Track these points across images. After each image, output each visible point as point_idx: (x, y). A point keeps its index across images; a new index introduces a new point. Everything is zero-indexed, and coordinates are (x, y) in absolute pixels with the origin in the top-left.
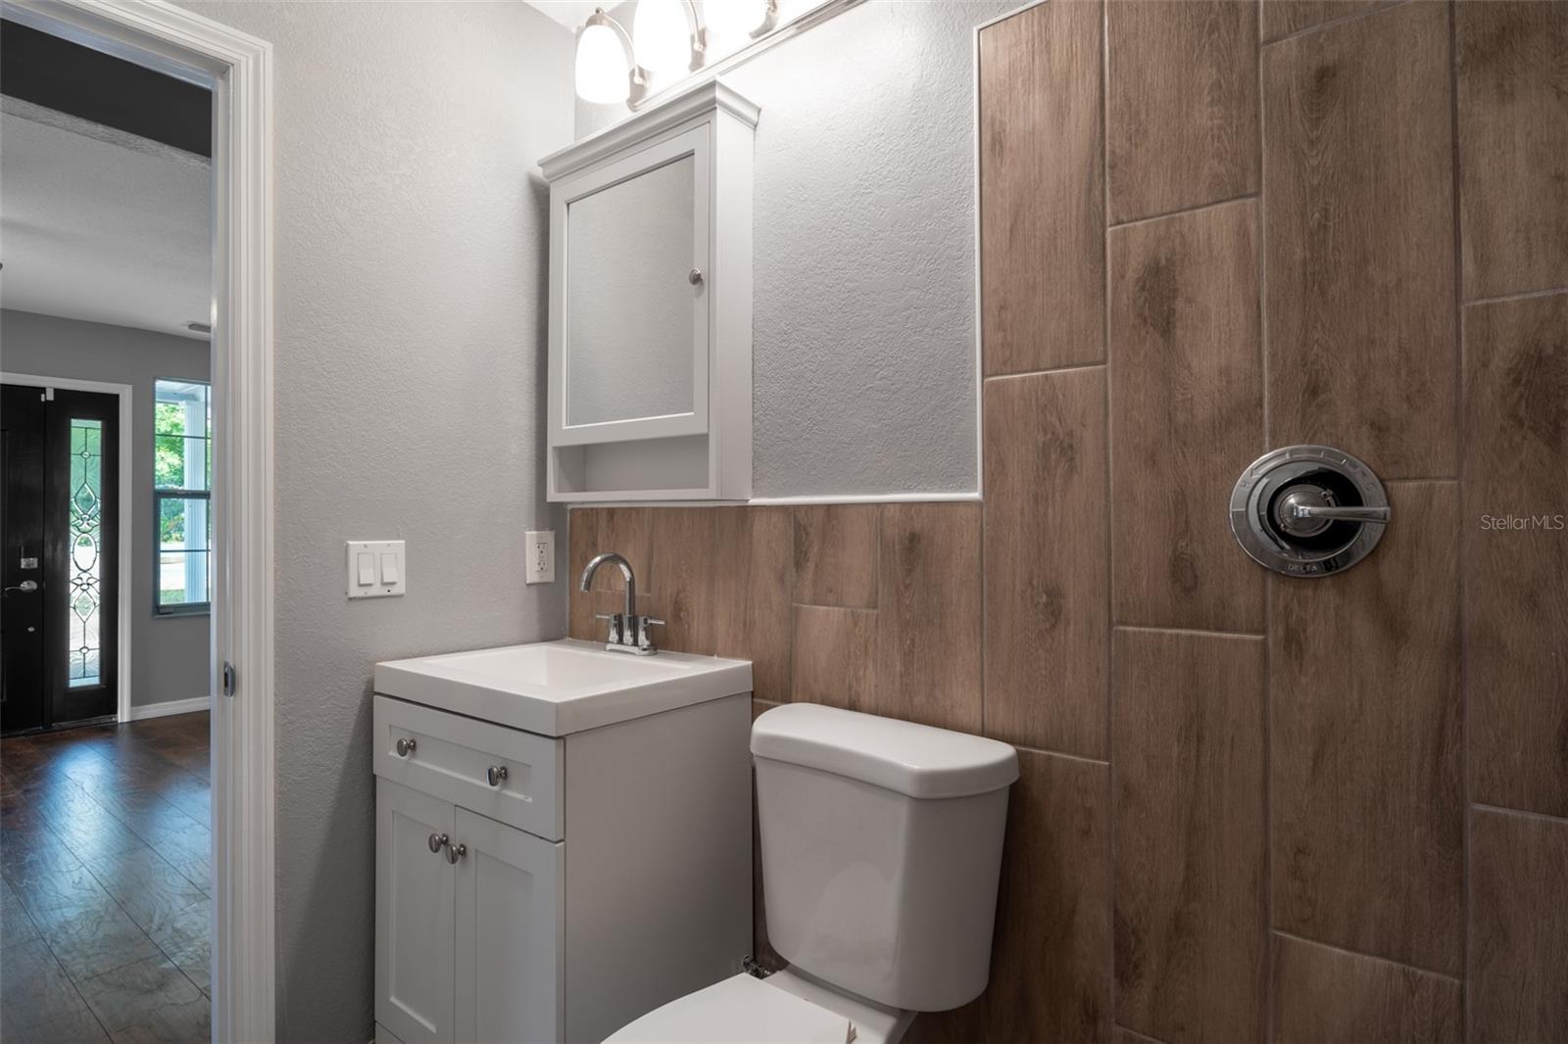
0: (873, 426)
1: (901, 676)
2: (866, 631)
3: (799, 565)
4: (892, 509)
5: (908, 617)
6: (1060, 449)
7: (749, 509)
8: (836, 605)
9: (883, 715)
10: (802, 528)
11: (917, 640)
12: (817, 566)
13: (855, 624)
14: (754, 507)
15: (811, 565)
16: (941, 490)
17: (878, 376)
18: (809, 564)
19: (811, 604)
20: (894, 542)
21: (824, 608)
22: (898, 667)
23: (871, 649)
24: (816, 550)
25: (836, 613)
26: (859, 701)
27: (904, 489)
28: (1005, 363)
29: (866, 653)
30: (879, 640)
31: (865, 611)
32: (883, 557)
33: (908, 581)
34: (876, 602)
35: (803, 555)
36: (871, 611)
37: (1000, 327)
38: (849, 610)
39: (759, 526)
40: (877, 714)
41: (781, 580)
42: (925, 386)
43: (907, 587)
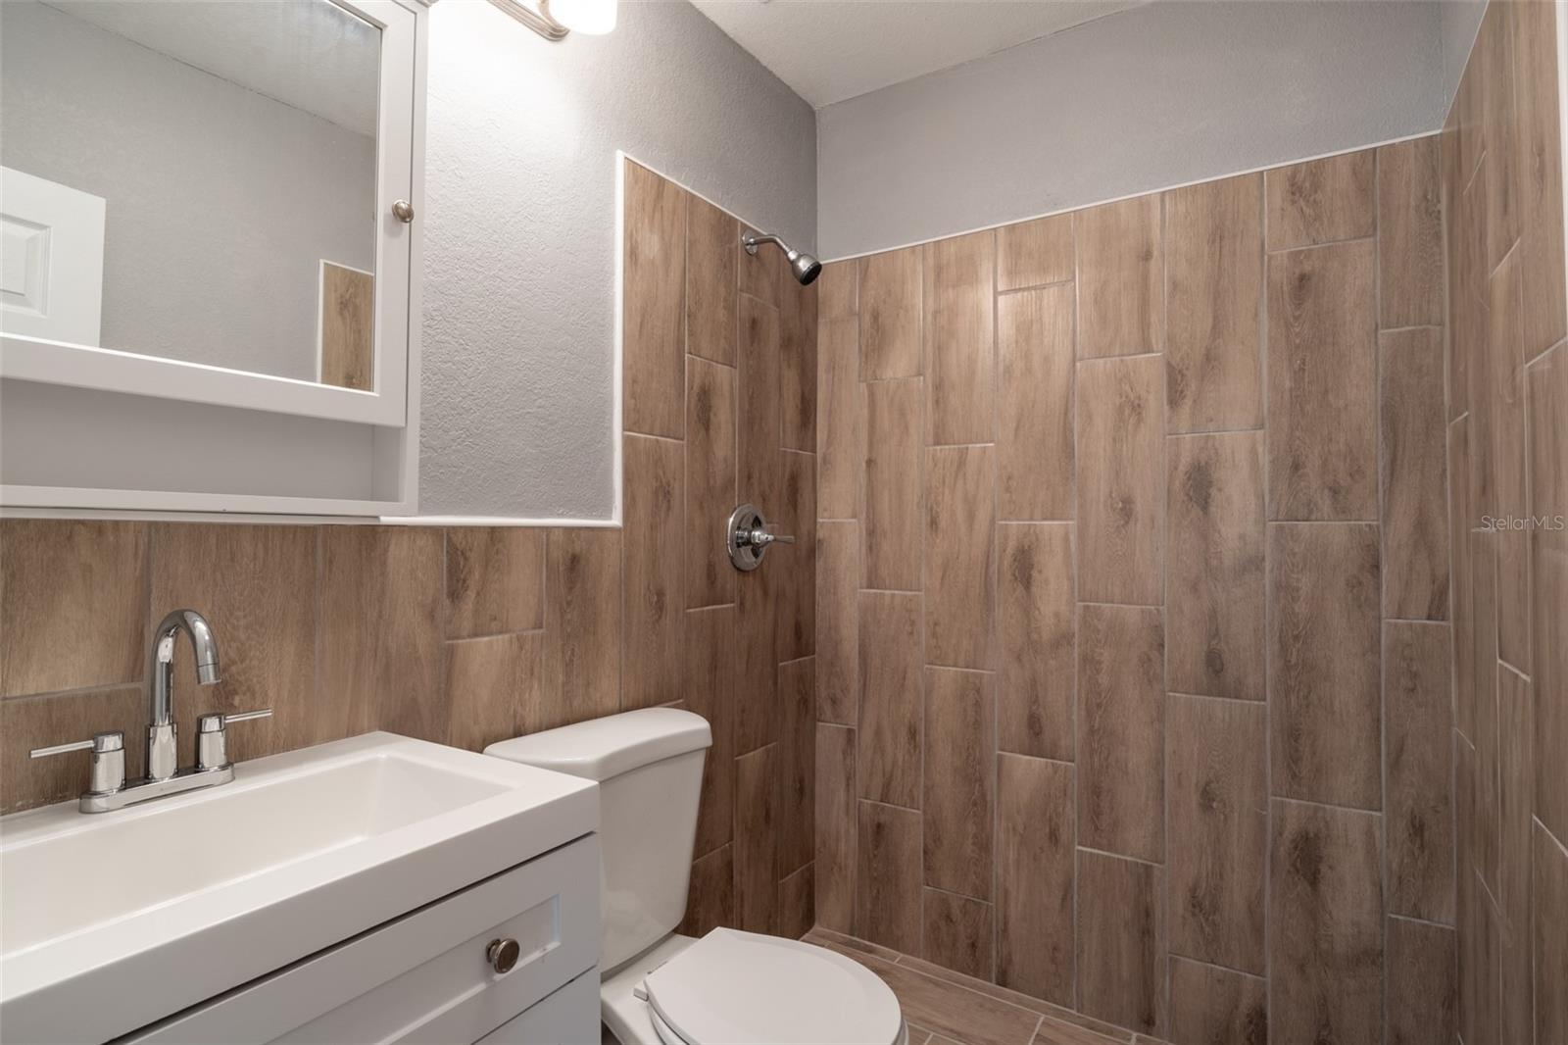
0: (531, 451)
1: (563, 686)
2: (532, 653)
3: (455, 595)
4: (557, 533)
5: (569, 630)
6: (663, 493)
7: (380, 530)
8: (501, 633)
9: (547, 729)
10: (459, 553)
11: (576, 649)
12: (478, 594)
13: (521, 648)
14: (389, 527)
15: (471, 594)
16: (587, 517)
17: (537, 403)
18: (469, 592)
19: (469, 636)
20: (558, 564)
21: (486, 639)
22: (561, 678)
23: (536, 670)
24: (477, 577)
25: (500, 641)
26: (524, 725)
27: (558, 515)
28: (635, 423)
29: (532, 674)
30: (544, 658)
31: (531, 633)
32: (548, 578)
33: (569, 598)
34: (541, 623)
35: (460, 584)
36: (537, 631)
37: (633, 395)
38: (514, 635)
39: (397, 552)
40: (540, 731)
41: (431, 615)
42: (576, 424)
43: (569, 603)
